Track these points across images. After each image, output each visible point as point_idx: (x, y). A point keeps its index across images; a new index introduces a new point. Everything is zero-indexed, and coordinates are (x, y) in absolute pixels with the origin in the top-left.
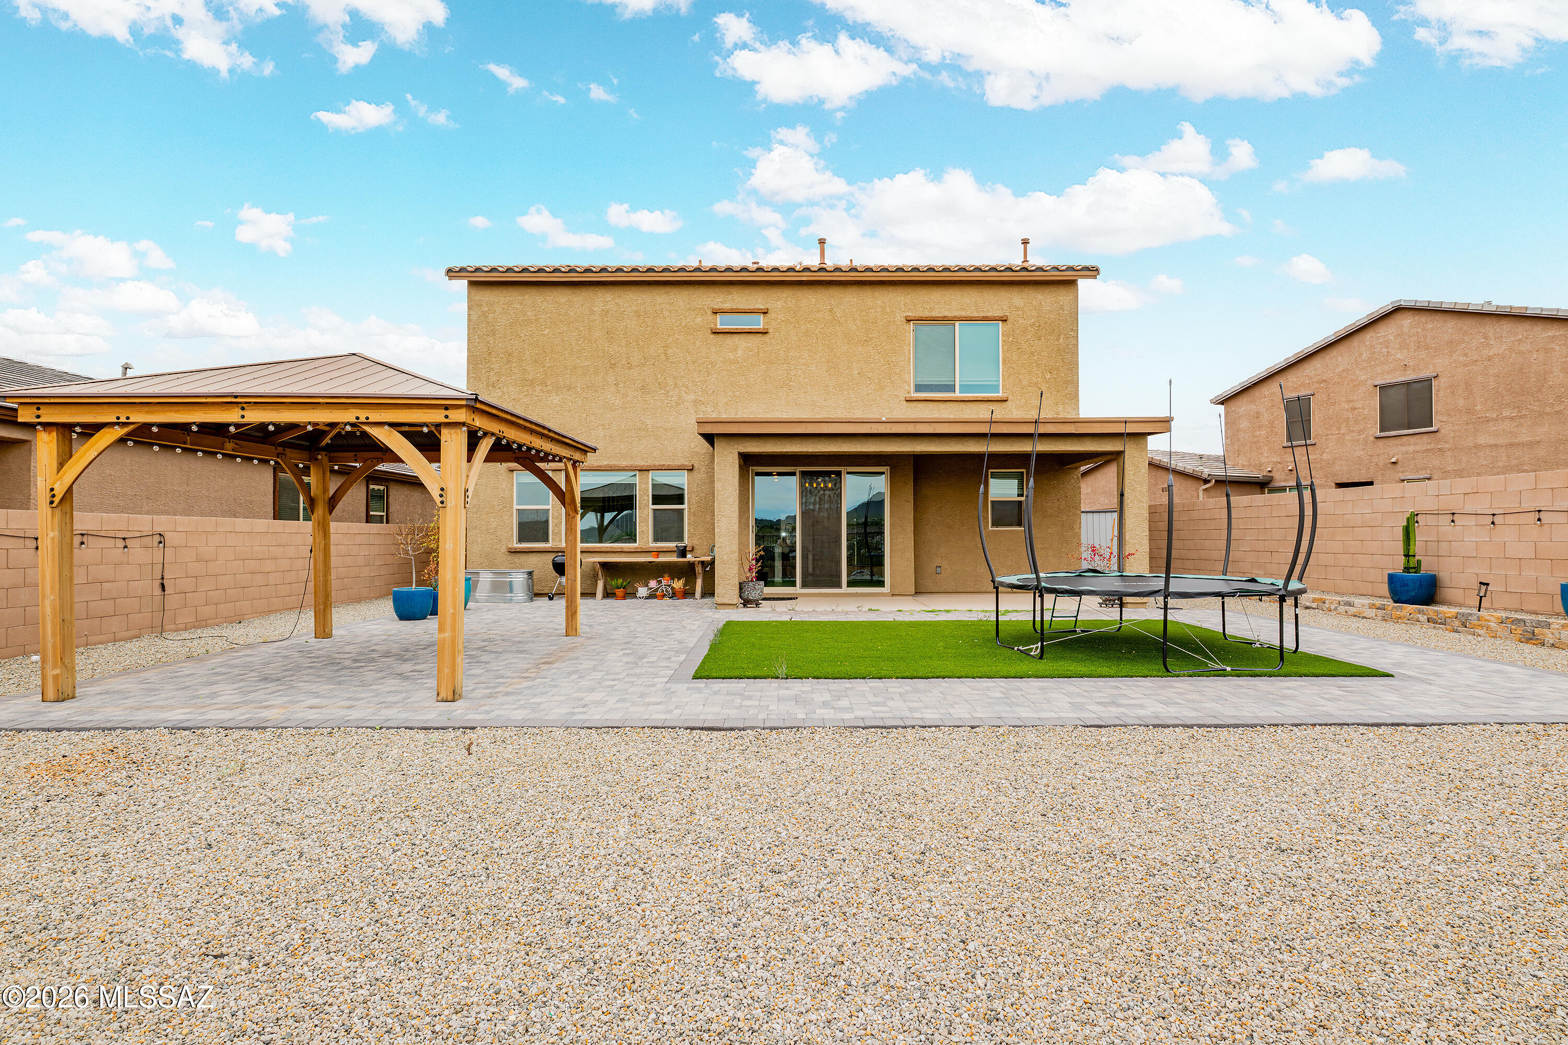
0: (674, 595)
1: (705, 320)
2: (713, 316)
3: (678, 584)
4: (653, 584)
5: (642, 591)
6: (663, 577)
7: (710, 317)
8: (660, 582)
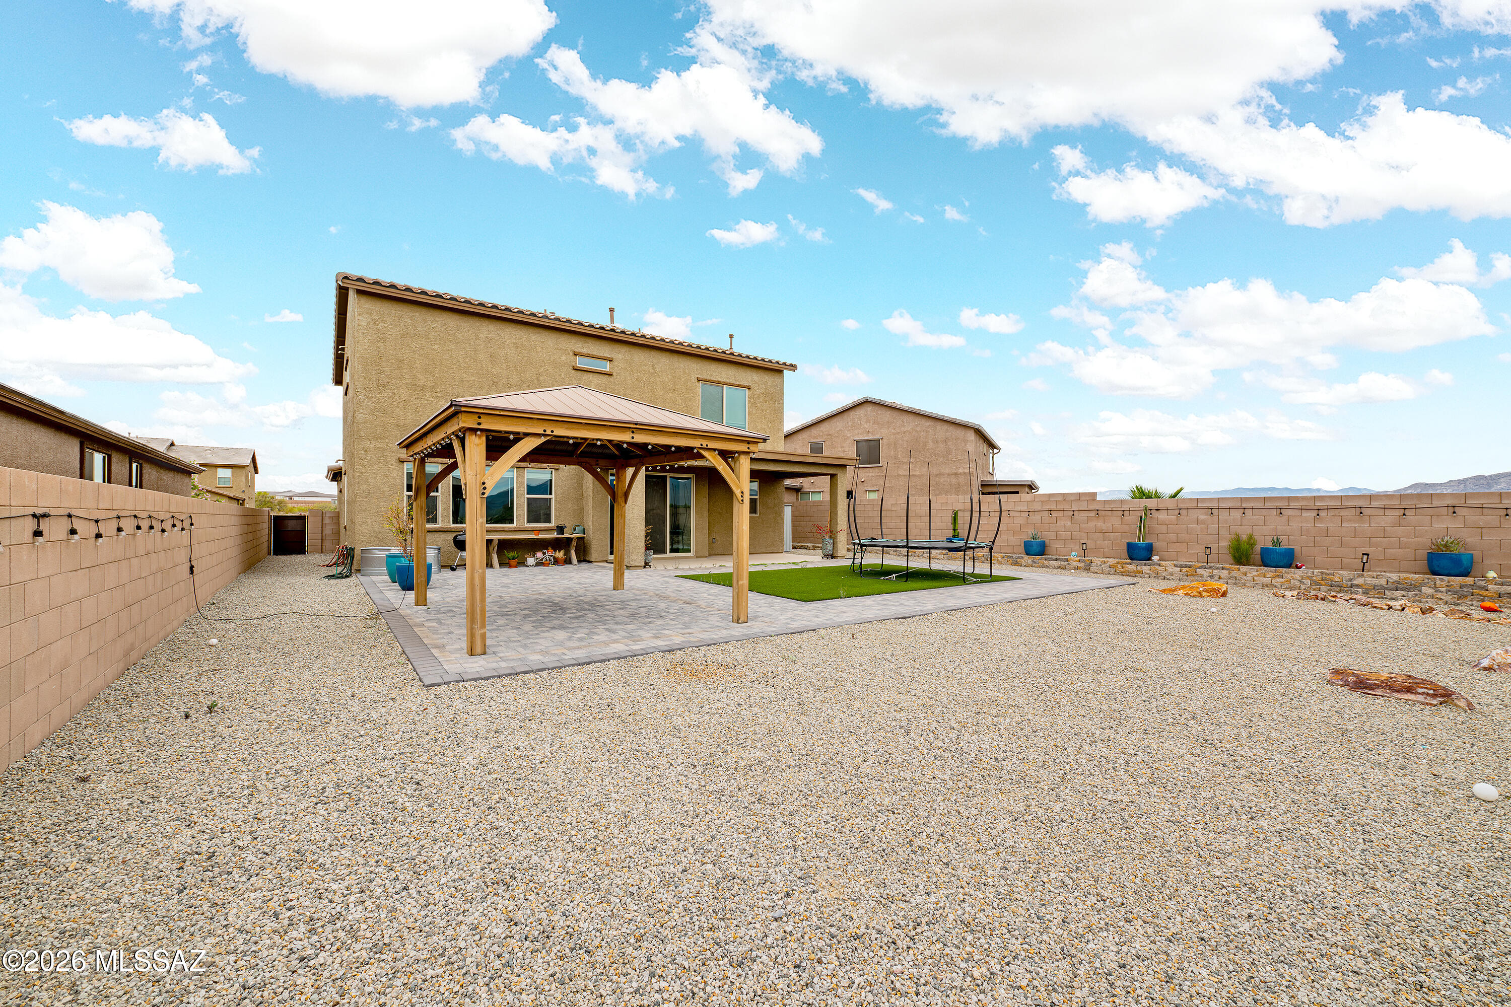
0: (556, 562)
1: (566, 358)
2: (574, 357)
3: (560, 555)
4: (539, 555)
5: (531, 561)
6: (547, 549)
7: (572, 357)
8: (544, 553)
